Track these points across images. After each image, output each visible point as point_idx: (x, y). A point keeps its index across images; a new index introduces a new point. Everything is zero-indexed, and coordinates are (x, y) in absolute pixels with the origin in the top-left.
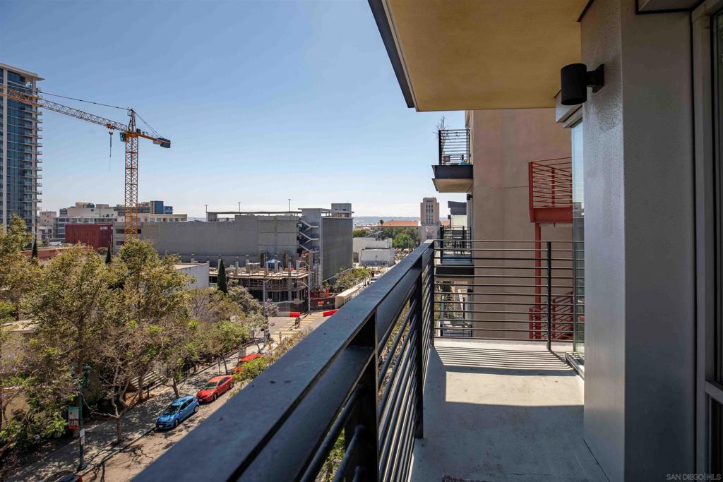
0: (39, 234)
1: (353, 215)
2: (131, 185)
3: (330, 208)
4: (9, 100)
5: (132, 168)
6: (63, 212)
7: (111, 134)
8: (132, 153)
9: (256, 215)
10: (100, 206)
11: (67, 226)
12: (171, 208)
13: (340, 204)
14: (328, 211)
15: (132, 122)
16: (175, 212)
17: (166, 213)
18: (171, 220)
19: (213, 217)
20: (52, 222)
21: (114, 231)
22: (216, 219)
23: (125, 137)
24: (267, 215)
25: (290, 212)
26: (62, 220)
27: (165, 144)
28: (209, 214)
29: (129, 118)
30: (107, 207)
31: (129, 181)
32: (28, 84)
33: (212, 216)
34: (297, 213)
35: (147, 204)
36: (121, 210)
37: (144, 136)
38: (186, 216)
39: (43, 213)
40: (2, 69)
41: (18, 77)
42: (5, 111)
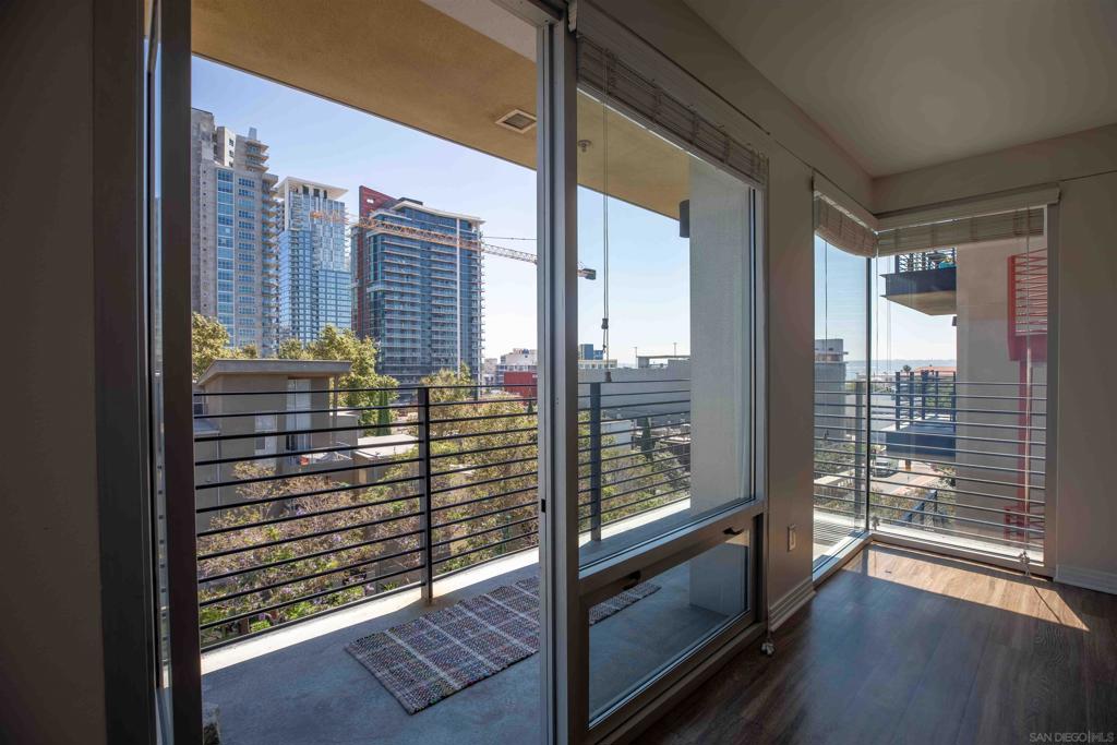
0: (483, 381)
1: (845, 358)
4: (461, 249)
6: (503, 358)
11: (506, 374)
12: (601, 352)
16: (605, 357)
17: (597, 359)
18: (600, 366)
19: (645, 364)
20: (494, 369)
22: (648, 366)
26: (502, 367)
27: (591, 275)
28: (640, 358)
32: (474, 230)
33: (644, 361)
38: (616, 361)
39: (487, 361)
40: (455, 220)
41: (468, 224)
42: (458, 259)
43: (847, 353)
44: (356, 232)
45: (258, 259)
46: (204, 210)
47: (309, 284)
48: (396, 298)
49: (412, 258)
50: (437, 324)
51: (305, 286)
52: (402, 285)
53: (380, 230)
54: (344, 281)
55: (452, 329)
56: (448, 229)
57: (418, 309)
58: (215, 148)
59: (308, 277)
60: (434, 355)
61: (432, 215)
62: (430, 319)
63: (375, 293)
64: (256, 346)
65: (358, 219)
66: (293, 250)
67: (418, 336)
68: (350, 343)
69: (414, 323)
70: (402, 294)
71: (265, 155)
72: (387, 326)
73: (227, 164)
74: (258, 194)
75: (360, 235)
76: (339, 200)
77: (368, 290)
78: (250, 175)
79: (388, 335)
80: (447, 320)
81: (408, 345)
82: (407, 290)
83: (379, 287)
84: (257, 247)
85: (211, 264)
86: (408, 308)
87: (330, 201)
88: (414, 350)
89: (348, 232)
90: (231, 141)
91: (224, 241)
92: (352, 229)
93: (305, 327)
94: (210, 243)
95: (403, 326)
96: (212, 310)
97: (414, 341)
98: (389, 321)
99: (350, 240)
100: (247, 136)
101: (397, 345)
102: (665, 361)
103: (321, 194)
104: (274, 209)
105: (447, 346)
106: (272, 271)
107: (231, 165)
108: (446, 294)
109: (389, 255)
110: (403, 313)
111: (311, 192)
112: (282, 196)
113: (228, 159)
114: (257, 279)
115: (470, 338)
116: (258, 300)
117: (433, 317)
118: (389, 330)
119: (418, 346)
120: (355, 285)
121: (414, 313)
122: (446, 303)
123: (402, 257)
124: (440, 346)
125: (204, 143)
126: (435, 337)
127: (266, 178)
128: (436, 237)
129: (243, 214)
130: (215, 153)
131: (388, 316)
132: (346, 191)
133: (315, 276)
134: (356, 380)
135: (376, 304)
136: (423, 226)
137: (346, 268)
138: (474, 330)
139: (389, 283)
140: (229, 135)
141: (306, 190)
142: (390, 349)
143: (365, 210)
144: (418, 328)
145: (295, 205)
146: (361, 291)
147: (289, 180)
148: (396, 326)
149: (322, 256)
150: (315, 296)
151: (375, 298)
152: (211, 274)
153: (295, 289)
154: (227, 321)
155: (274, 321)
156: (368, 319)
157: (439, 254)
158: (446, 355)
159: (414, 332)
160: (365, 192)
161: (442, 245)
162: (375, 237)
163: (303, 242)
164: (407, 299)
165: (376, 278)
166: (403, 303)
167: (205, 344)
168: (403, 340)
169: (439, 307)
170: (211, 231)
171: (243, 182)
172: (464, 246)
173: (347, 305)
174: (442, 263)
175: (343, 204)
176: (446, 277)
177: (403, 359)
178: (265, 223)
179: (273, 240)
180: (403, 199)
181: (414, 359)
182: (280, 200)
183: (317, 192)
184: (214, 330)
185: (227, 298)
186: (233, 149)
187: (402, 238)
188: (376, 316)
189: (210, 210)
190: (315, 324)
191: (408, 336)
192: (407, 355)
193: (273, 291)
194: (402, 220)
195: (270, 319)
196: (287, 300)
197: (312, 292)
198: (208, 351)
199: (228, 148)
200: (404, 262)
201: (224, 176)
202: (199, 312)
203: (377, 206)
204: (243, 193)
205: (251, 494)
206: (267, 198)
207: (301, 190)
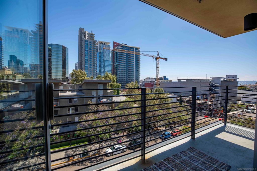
0: (140, 85)
1: (238, 80)
2: (158, 72)
3: (226, 77)
4: (135, 54)
5: (158, 68)
6: (144, 80)
7: (153, 59)
8: (158, 63)
9: (193, 80)
10: (151, 78)
11: (145, 83)
12: (168, 78)
13: (231, 76)
14: (225, 78)
15: (158, 55)
16: (169, 79)
17: (167, 80)
18: (168, 82)
19: (179, 81)
20: (142, 82)
21: (154, 85)
22: (180, 82)
23: (156, 59)
24: (198, 80)
25: (207, 79)
26: (144, 82)
27: (166, 59)
28: (178, 80)
29: (157, 54)
30: (153, 78)
31: (157, 71)
32: (138, 50)
33: (179, 80)
34: (210, 79)
35: (162, 77)
36: (155, 79)
37: (161, 58)
38: (172, 80)
39: (141, 80)
40: (134, 48)
41: (137, 49)
42: (134, 57)
43: (238, 79)
44: (112, 52)
45: (93, 58)
46: (83, 49)
47: (103, 64)
48: (121, 66)
49: (124, 57)
50: (130, 72)
51: (102, 64)
52: (122, 63)
53: (118, 51)
54: (110, 63)
55: (133, 73)
56: (132, 50)
57: (125, 69)
58: (85, 35)
59: (102, 62)
60: (129, 79)
61: (129, 47)
62: (128, 71)
63: (116, 65)
64: (92, 77)
65: (113, 49)
66: (99, 56)
67: (125, 75)
68: (111, 76)
69: (124, 71)
70: (122, 65)
71: (94, 36)
72: (119, 72)
73: (87, 39)
74: (93, 44)
75: (113, 52)
76: (109, 45)
77: (115, 64)
78: (91, 41)
79: (119, 74)
80: (132, 71)
81: (123, 77)
82: (123, 64)
83: (117, 64)
84: (93, 56)
85: (84, 60)
86: (123, 68)
87: (107, 45)
88: (124, 78)
89: (111, 52)
90: (88, 34)
91: (86, 55)
92: (112, 51)
93: (102, 73)
94: (84, 55)
95: (122, 72)
96: (84, 69)
97: (124, 76)
98: (119, 71)
99: (111, 54)
100: (90, 32)
101: (121, 76)
102: (185, 81)
103: (105, 44)
104: (96, 48)
105: (132, 77)
106: (95, 61)
107: (88, 39)
108: (132, 65)
109: (119, 56)
110: (122, 69)
111: (103, 44)
112: (97, 45)
113: (87, 38)
114: (93, 63)
115: (137, 75)
116: (93, 67)
117: (129, 70)
118: (119, 73)
119: (125, 77)
120: (112, 63)
121: (124, 69)
122: (132, 67)
123: (122, 57)
124: (130, 77)
125: (83, 35)
126: (129, 75)
127: (94, 41)
128: (130, 52)
129: (90, 49)
130: (85, 36)
131: (119, 70)
132: (110, 43)
133: (104, 62)
134: (112, 84)
135: (116, 68)
136: (127, 50)
137: (110, 60)
138: (138, 73)
139: (119, 63)
140: (87, 33)
141: (102, 43)
142: (119, 77)
143: (114, 47)
144: (125, 73)
145: (100, 46)
146: (113, 64)
147: (99, 41)
148: (121, 72)
149: (105, 57)
150: (104, 66)
151: (116, 66)
152: (84, 62)
153: (100, 64)
154: (87, 71)
155: (96, 71)
156: (115, 71)
157: (130, 56)
158: (131, 79)
159: (124, 74)
160: (114, 43)
161: (131, 54)
162: (116, 53)
163: (102, 54)
164: (123, 66)
165: (116, 62)
166: (122, 67)
167: (82, 76)
168: (122, 75)
169: (130, 68)
170: (84, 53)
171: (90, 42)
172: (136, 54)
173: (110, 68)
174: (131, 58)
175: (110, 46)
176: (132, 61)
177: (122, 80)
178: (94, 51)
179: (96, 54)
180: (122, 44)
181: (124, 80)
182: (97, 46)
183: (104, 43)
184: (84, 73)
185: (87, 67)
186: (88, 35)
187: (122, 53)
188: (116, 70)
189: (84, 48)
190: (104, 72)
191: (123, 74)
192: (123, 79)
193: (96, 65)
194: (122, 49)
195: (95, 71)
196: (98, 67)
197: (103, 65)
198: (83, 78)
199: (87, 35)
200: (122, 58)
201: (86, 41)
202: (81, 70)
203: (117, 46)
204: (90, 45)
205: (91, 108)
206: (94, 45)
207: (101, 43)
